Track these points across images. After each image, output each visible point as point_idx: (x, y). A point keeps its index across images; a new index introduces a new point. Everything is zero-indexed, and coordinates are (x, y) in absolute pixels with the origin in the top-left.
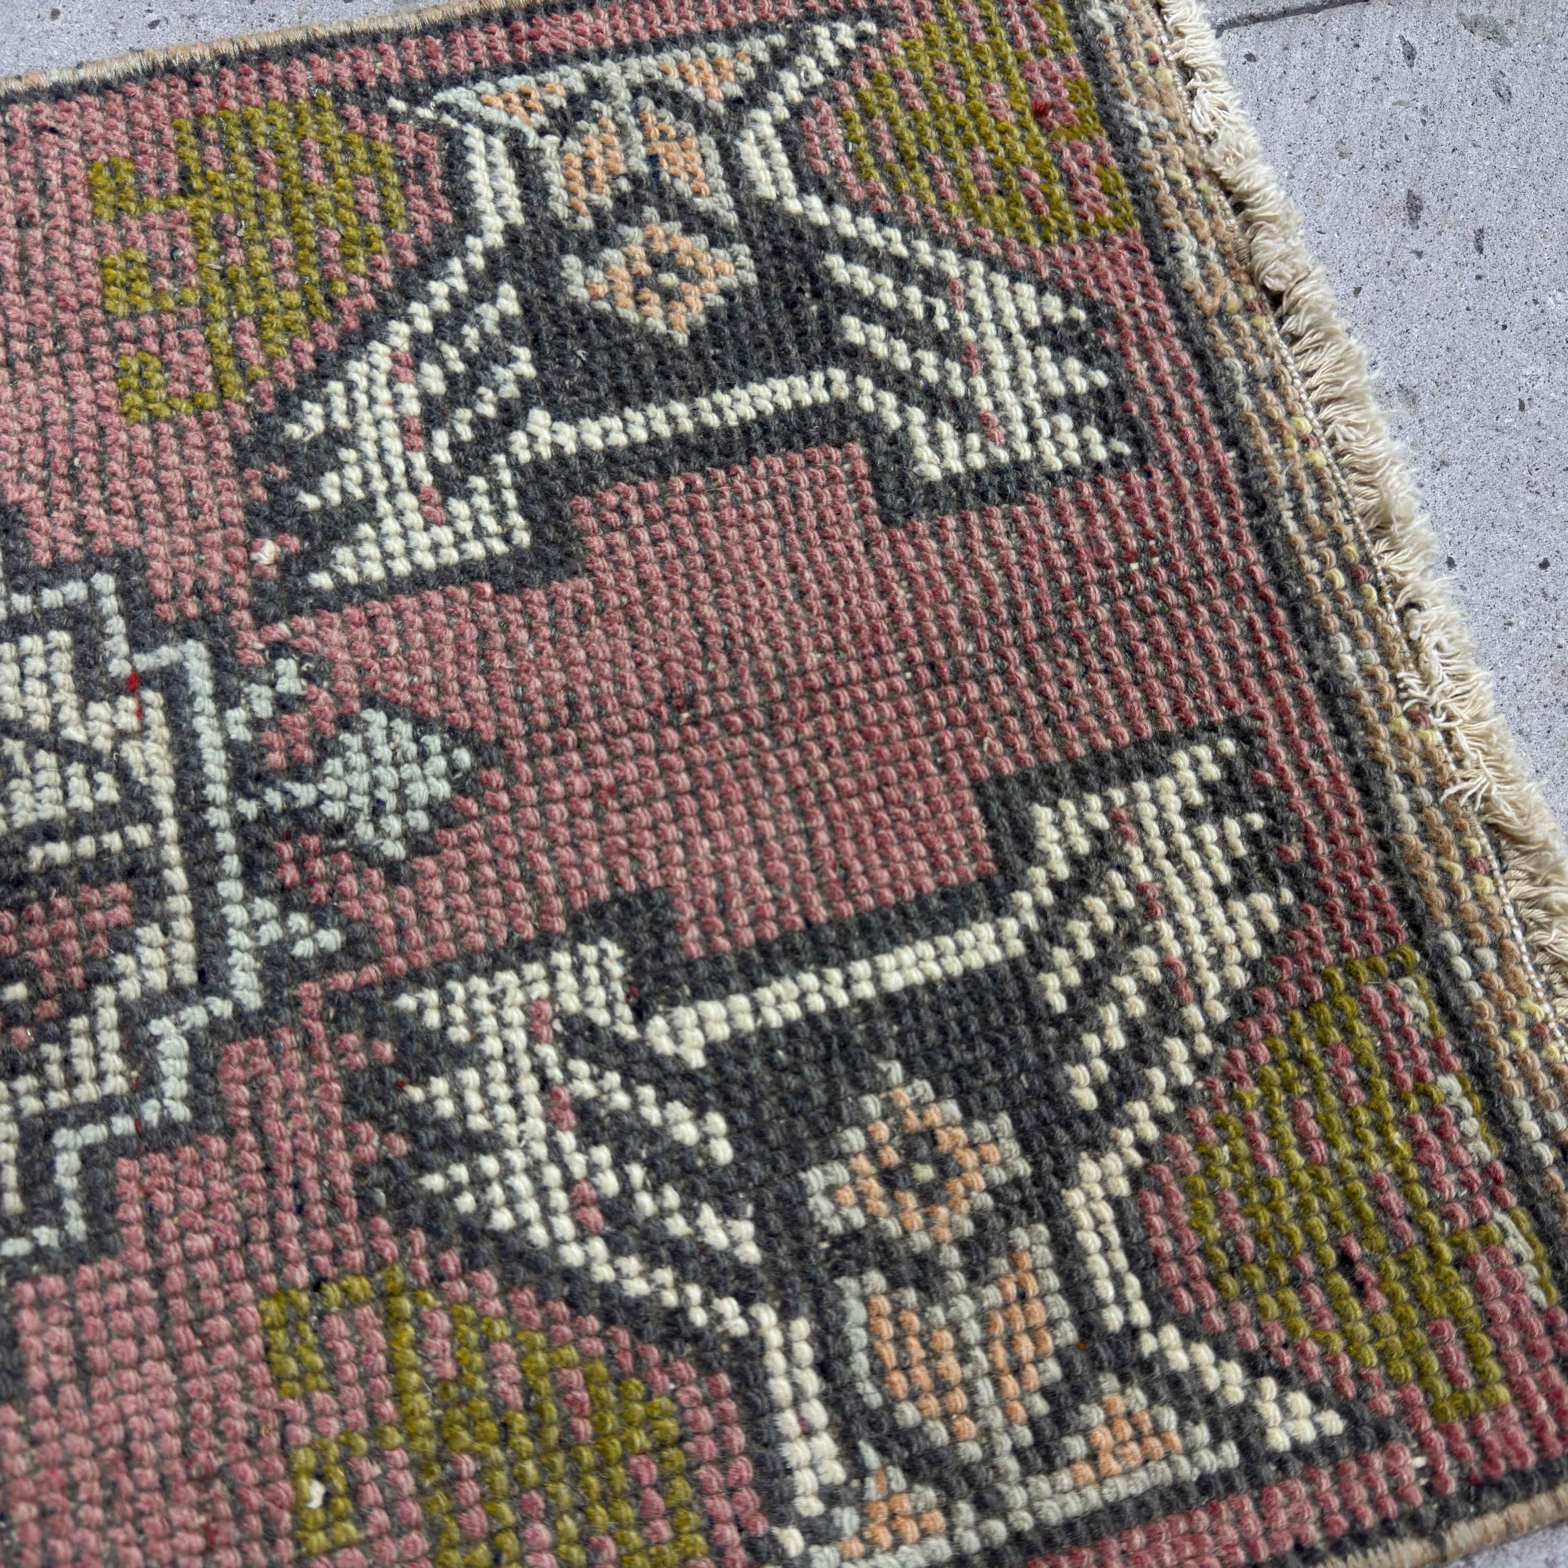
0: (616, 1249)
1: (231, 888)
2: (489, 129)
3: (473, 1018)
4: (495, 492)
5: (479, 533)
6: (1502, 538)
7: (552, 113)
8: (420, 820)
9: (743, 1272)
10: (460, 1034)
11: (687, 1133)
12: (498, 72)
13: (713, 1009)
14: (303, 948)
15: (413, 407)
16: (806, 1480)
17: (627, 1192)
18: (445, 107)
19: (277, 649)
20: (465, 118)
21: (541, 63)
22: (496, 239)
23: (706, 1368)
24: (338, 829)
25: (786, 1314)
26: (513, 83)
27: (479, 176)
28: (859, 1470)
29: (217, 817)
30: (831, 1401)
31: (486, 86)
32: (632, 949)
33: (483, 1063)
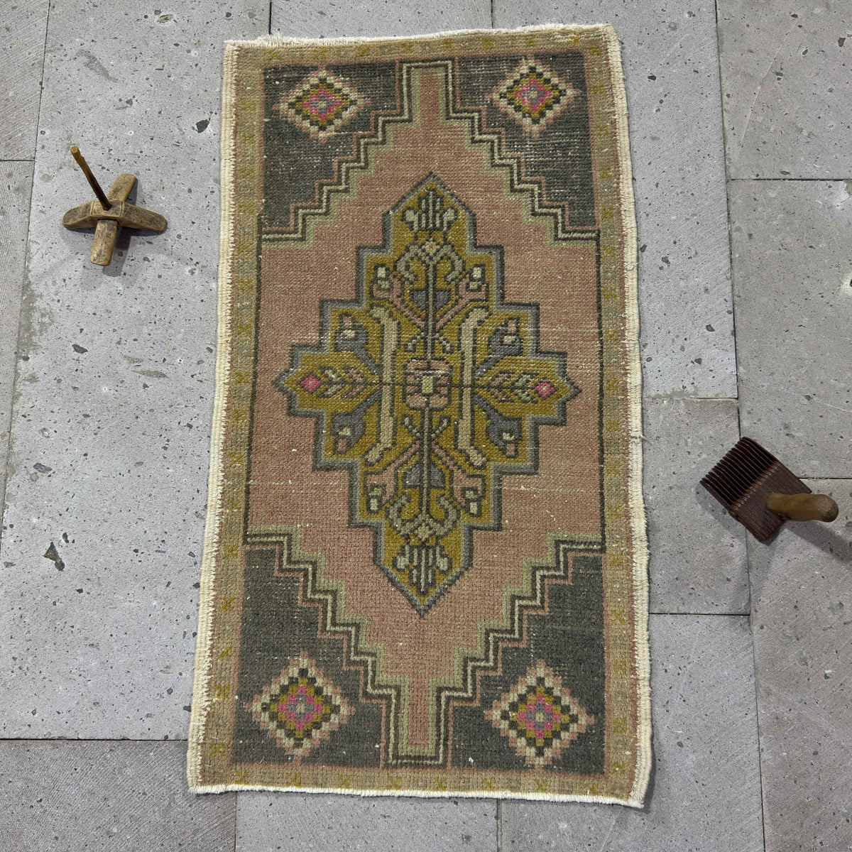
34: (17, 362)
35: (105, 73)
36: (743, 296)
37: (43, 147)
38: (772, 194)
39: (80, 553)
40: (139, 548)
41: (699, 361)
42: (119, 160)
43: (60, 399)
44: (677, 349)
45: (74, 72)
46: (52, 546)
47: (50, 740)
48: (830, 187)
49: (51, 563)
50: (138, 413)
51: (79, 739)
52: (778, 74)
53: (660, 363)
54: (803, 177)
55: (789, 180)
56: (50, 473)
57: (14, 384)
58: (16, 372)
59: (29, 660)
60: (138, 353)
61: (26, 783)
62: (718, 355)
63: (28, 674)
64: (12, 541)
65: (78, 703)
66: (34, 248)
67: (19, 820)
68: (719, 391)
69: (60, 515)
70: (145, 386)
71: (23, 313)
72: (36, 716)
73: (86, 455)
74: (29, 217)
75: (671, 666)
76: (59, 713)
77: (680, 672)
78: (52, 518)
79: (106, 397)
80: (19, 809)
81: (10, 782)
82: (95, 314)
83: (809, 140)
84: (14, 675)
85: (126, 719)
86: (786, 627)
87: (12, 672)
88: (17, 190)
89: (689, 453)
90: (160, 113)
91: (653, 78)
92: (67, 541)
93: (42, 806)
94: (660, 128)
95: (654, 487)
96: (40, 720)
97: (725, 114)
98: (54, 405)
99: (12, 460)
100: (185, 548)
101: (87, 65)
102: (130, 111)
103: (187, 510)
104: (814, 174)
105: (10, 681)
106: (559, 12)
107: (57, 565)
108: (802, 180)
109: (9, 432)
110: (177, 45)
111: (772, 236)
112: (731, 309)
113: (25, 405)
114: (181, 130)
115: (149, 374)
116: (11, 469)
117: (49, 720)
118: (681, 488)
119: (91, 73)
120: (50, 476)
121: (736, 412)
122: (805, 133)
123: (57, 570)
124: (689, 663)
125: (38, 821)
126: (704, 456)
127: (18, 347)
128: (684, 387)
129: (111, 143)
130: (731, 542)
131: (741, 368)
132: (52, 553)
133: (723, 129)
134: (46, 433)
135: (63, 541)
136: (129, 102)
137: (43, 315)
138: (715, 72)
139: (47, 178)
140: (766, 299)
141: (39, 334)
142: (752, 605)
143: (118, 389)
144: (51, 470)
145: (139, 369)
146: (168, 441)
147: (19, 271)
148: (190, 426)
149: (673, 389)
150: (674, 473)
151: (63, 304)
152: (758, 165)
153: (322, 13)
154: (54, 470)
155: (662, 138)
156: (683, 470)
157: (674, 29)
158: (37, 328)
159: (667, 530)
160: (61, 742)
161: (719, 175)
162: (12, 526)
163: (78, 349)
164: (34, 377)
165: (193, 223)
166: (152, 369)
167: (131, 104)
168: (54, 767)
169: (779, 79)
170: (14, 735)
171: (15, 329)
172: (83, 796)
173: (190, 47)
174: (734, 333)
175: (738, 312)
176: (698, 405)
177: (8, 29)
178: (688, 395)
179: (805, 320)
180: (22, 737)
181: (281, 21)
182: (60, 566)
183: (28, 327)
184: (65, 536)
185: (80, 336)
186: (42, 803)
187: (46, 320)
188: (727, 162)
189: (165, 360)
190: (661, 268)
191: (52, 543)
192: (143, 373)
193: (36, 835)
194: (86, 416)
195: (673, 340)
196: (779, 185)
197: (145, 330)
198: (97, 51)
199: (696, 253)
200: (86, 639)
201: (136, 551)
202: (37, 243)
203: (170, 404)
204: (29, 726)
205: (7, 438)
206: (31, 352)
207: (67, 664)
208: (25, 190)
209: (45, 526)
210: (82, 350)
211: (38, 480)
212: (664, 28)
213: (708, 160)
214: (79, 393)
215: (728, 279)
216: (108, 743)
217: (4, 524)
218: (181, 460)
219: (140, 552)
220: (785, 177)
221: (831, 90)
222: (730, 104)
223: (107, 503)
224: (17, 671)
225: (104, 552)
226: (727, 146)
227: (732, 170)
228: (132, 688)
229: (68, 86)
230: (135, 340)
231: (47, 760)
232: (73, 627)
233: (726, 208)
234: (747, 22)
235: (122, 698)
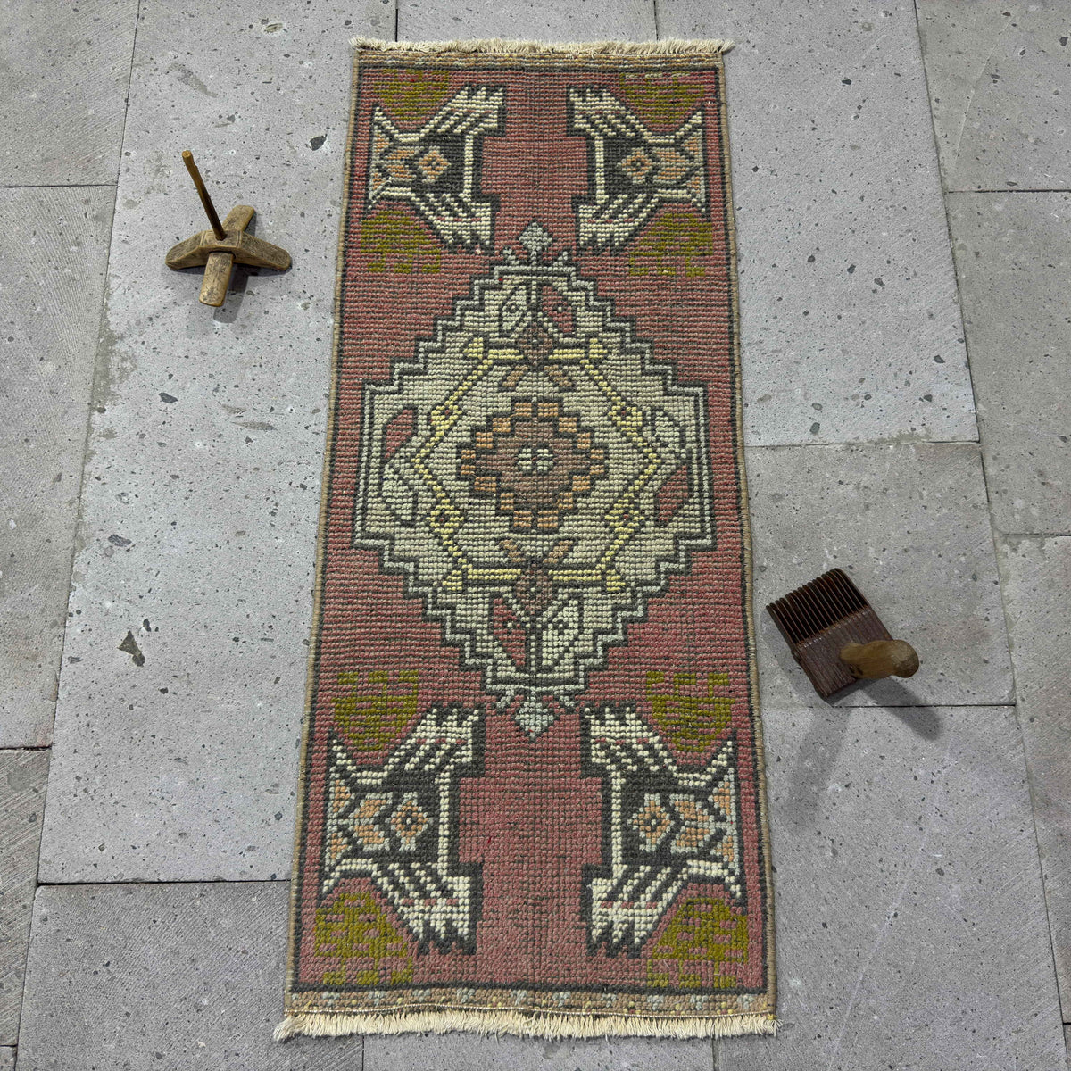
0: (637, 217)
1: (550, 268)
2: (383, 190)
3: (588, 232)
4: (476, 207)
5: (485, 212)
6: (540, 31)
7: (383, 176)
8: (546, 234)
9: (647, 198)
10: (590, 235)
11: (621, 201)
12: (367, 185)
13: (598, 191)
14: (566, 258)
15: (452, 218)
16: (685, 195)
17: (628, 213)
18: (374, 198)
19: (501, 253)
20: (378, 194)
21: (368, 176)
22: (414, 194)
23: (661, 207)
24: (543, 249)
25: (656, 192)
26: (371, 182)
27: (395, 194)
28: (686, 187)
29: (535, 268)
30: (673, 188)
31: (371, 188)
32: (582, 203)
33: (597, 232)
34: (90, 415)
35: (203, 88)
36: (975, 322)
37: (128, 170)
38: (998, 208)
39: (164, 644)
40: (240, 636)
41: (929, 398)
42: (218, 183)
43: (142, 457)
44: (901, 384)
45: (166, 87)
46: (130, 636)
47: (122, 883)
48: (1066, 198)
49: (127, 656)
50: (239, 472)
51: (160, 882)
52: (993, 76)
53: (882, 401)
54: (1033, 188)
55: (1018, 191)
56: (129, 546)
57: (87, 441)
58: (89, 426)
59: (97, 781)
60: (239, 402)
61: (90, 941)
62: (951, 390)
63: (96, 798)
64: (79, 631)
65: (159, 835)
66: (114, 283)
67: (78, 992)
68: (954, 432)
69: (141, 597)
70: (248, 440)
71: (100, 358)
72: (105, 851)
73: (174, 524)
74: (109, 248)
75: (921, 772)
76: (134, 848)
77: (934, 779)
78: (130, 601)
79: (200, 453)
80: (79, 976)
81: (68, 940)
82: (187, 357)
83: (1036, 147)
84: (77, 800)
85: (221, 854)
86: (1062, 718)
87: (75, 796)
88: (96, 217)
89: (925, 507)
90: (267, 129)
91: (848, 82)
92: (149, 630)
93: (109, 972)
94: (860, 135)
95: (884, 550)
96: (109, 858)
97: (935, 121)
98: (135, 465)
99: (82, 532)
100: (298, 635)
101: (181, 79)
102: (232, 128)
103: (301, 587)
104: (1045, 185)
105: (72, 807)
106: (733, 13)
107: (135, 659)
108: (1033, 191)
109: (79, 498)
110: (287, 56)
111: (1002, 254)
112: (962, 337)
113: (100, 466)
114: (292, 147)
115: (253, 426)
116: (80, 542)
117: (121, 858)
118: (917, 550)
119: (186, 88)
120: (128, 550)
121: (979, 457)
122: (1031, 140)
123: (136, 666)
124: (945, 768)
125: (104, 992)
126: (944, 511)
127: (92, 397)
128: (913, 429)
129: (209, 164)
130: (986, 615)
131: (980, 406)
132: (129, 645)
133: (935, 136)
134: (125, 499)
135: (144, 629)
136: (231, 119)
137: (124, 360)
138: (920, 74)
139: (131, 204)
140: (1002, 325)
141: (118, 381)
142: (1018, 692)
143: (215, 444)
144: (130, 542)
145: (241, 420)
146: (277, 505)
147: (96, 309)
148: (304, 487)
149: (900, 432)
150: (908, 532)
151: (149, 346)
152: (978, 176)
153: (456, 19)
154: (134, 542)
155: (863, 146)
156: (920, 529)
157: (869, 29)
158: (117, 375)
159: (904, 602)
160: (136, 886)
161: (933, 187)
162: (79, 612)
163: (167, 398)
164: (111, 432)
165: (307, 250)
166: (257, 420)
167: (234, 121)
168: (126, 919)
169: (995, 82)
170: (75, 878)
171: (89, 376)
172: (164, 957)
173: (302, 58)
174: (968, 365)
175: (970, 340)
176: (932, 450)
177: (89, 43)
178: (919, 438)
179: (1052, 349)
180: (85, 880)
181: (408, 27)
182: (140, 660)
183: (105, 375)
184: (146, 623)
185: (169, 383)
186: (109, 968)
187: (127, 365)
188: (943, 173)
189: (272, 409)
190: (875, 291)
191: (129, 632)
192: (245, 425)
193: (100, 1011)
194: (175, 477)
195: (896, 374)
196: (1006, 198)
197: (249, 375)
198: (192, 64)
199: (915, 274)
200: (171, 751)
201: (236, 640)
202: (118, 277)
203: (278, 461)
204: (95, 865)
205: (75, 505)
206: (108, 402)
207: (145, 784)
208: (105, 218)
209: (121, 612)
210: (172, 400)
211: (114, 556)
212: (856, 29)
213: (919, 171)
214: (166, 450)
215: (956, 303)
216: (197, 886)
217: (70, 610)
218: (292, 528)
219: (241, 641)
220: (1012, 189)
221: (1057, 93)
222: (941, 109)
223: (200, 581)
224: (81, 795)
225: (197, 643)
226: (941, 156)
227: (949, 182)
228: (229, 813)
229: (159, 102)
230: (236, 386)
231: (118, 910)
232: (154, 736)
233: (945, 223)
234: (952, 21)
235: (216, 827)
